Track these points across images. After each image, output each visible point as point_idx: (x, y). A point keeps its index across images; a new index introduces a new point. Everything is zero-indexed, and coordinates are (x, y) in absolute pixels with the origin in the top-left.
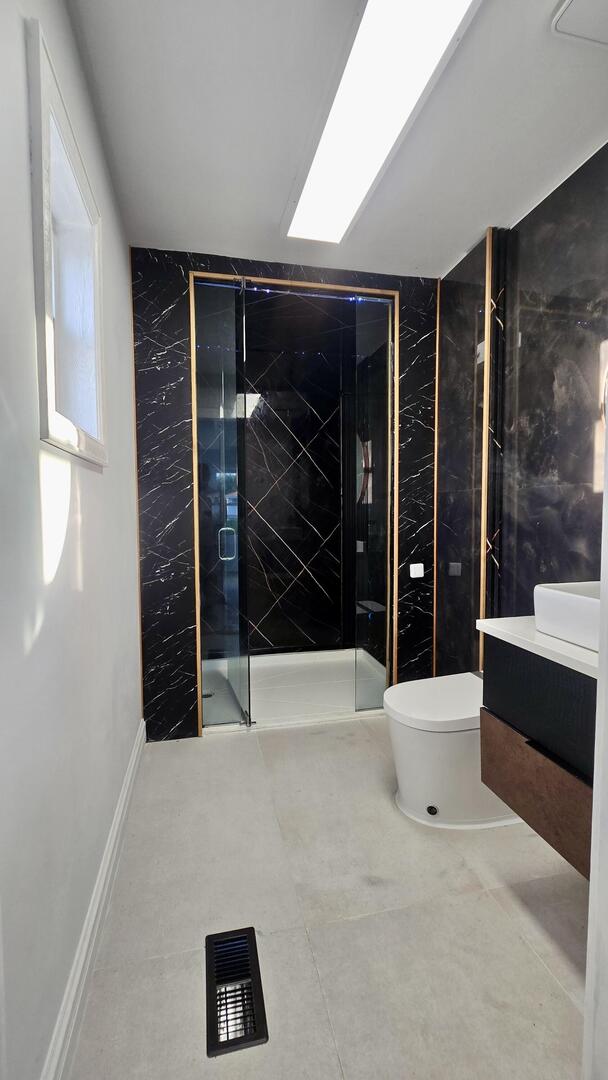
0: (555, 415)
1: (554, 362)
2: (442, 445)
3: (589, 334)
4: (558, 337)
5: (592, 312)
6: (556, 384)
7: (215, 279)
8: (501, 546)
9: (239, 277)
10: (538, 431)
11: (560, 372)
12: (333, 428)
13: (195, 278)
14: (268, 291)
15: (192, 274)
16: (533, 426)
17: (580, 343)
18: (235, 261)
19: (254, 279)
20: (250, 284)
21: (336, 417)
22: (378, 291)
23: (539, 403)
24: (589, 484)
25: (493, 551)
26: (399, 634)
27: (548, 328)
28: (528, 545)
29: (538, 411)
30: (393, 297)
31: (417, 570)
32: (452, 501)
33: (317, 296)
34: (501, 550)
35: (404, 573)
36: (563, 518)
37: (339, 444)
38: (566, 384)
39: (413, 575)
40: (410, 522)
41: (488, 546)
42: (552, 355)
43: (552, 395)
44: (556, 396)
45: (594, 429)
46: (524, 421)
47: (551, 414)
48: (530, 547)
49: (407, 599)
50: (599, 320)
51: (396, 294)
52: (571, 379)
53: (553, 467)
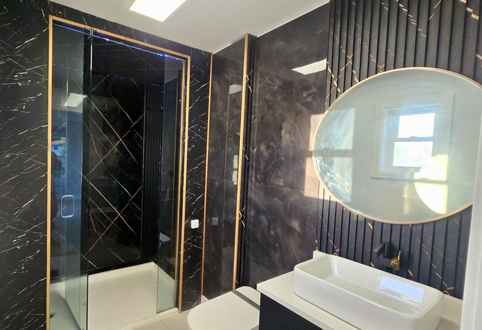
0: (282, 149)
1: (283, 119)
2: (211, 151)
3: (304, 109)
4: (285, 106)
5: (306, 98)
6: (283, 132)
7: (69, 25)
8: (246, 216)
9: (88, 27)
10: (271, 155)
11: (286, 126)
12: (139, 127)
13: (54, 21)
14: (107, 40)
15: (51, 18)
16: (268, 152)
17: (298, 113)
18: (86, 15)
19: (99, 31)
20: (95, 33)
21: (141, 121)
22: (179, 54)
23: (272, 139)
24: (302, 192)
25: (242, 219)
26: (184, 262)
27: (279, 99)
28: (263, 218)
29: (272, 144)
30: (186, 59)
31: (195, 224)
32: (217, 185)
33: (140, 49)
34: (246, 218)
35: (188, 226)
36: (285, 207)
37: (143, 138)
38: (290, 133)
39: (193, 227)
40: (192, 196)
41: (240, 216)
42: (281, 115)
43: (281, 137)
44: (282, 138)
45: (306, 161)
46: (263, 147)
47: (279, 147)
48: (264, 219)
49: (189, 241)
50: (310, 103)
51: (189, 58)
52: (292, 131)
53: (280, 177)
